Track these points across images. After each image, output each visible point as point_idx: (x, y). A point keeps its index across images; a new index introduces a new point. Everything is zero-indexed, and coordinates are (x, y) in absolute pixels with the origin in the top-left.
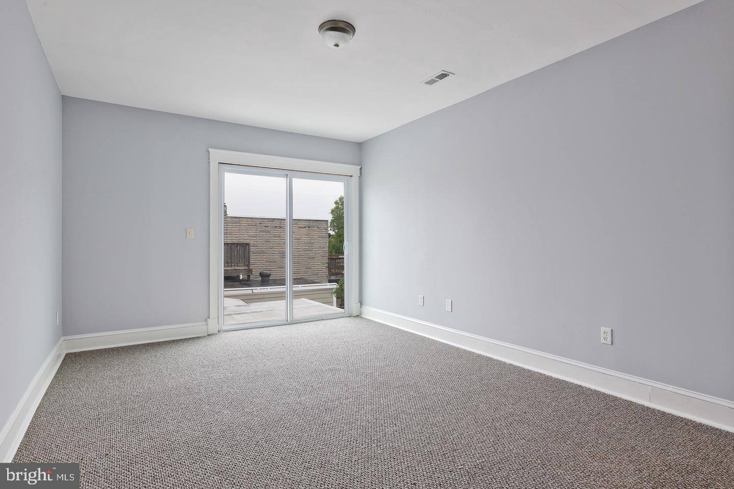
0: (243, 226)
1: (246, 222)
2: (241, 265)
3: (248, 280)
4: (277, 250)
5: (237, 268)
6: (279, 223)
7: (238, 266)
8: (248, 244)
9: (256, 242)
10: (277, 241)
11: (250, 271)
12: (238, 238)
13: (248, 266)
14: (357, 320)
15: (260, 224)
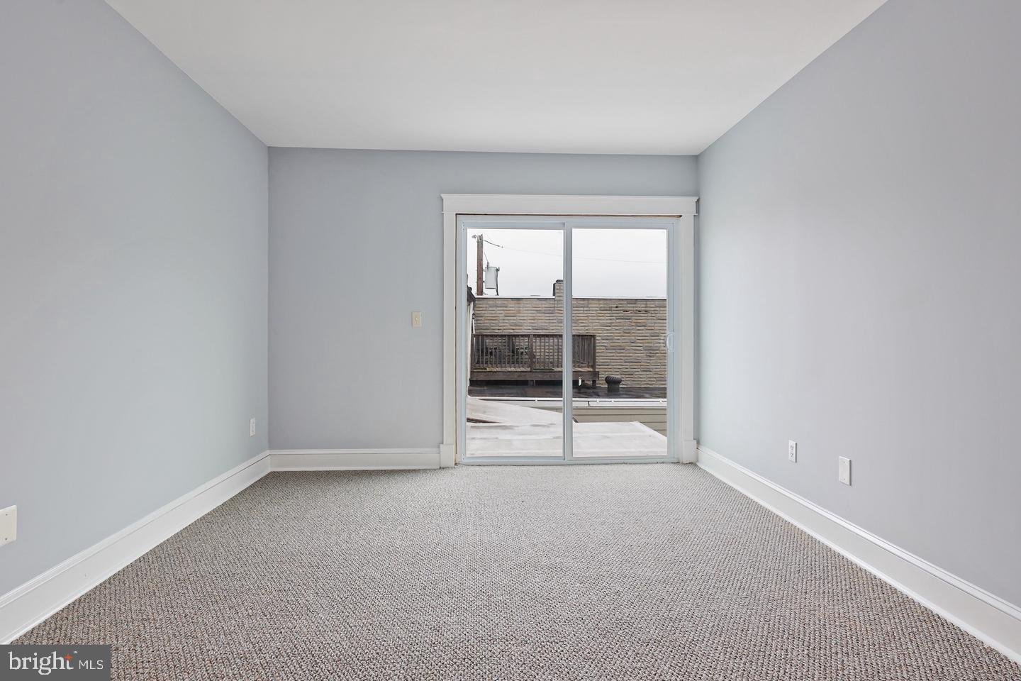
0: (593, 311)
1: (597, 306)
2: (583, 365)
3: (594, 386)
4: (641, 345)
5: (580, 369)
6: (643, 306)
7: (579, 367)
8: (593, 336)
9: (611, 333)
10: (641, 332)
11: (596, 374)
12: (587, 328)
13: (593, 366)
14: (689, 470)
15: (617, 307)
